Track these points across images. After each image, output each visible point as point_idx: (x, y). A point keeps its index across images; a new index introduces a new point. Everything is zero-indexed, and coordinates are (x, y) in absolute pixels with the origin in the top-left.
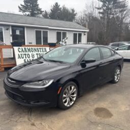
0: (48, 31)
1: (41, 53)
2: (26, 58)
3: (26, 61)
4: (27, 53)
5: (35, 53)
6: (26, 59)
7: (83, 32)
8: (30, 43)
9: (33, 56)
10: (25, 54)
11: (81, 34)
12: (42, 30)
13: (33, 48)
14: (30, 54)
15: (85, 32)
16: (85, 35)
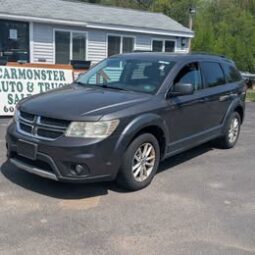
0: (87, 33)
1: (50, 82)
2: (13, 91)
3: (14, 98)
4: (16, 81)
5: (35, 82)
6: (14, 94)
7: (177, 37)
8: (40, 60)
9: (30, 87)
10: (12, 83)
11: (173, 43)
12: (72, 32)
13: (32, 69)
14: (24, 82)
15: (183, 38)
16: (183, 45)
